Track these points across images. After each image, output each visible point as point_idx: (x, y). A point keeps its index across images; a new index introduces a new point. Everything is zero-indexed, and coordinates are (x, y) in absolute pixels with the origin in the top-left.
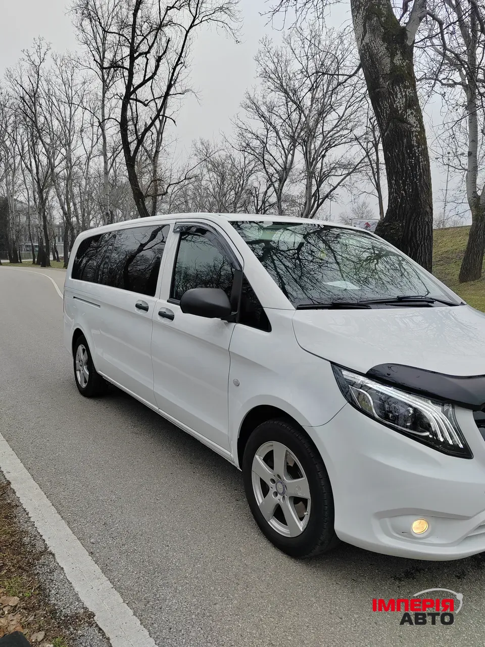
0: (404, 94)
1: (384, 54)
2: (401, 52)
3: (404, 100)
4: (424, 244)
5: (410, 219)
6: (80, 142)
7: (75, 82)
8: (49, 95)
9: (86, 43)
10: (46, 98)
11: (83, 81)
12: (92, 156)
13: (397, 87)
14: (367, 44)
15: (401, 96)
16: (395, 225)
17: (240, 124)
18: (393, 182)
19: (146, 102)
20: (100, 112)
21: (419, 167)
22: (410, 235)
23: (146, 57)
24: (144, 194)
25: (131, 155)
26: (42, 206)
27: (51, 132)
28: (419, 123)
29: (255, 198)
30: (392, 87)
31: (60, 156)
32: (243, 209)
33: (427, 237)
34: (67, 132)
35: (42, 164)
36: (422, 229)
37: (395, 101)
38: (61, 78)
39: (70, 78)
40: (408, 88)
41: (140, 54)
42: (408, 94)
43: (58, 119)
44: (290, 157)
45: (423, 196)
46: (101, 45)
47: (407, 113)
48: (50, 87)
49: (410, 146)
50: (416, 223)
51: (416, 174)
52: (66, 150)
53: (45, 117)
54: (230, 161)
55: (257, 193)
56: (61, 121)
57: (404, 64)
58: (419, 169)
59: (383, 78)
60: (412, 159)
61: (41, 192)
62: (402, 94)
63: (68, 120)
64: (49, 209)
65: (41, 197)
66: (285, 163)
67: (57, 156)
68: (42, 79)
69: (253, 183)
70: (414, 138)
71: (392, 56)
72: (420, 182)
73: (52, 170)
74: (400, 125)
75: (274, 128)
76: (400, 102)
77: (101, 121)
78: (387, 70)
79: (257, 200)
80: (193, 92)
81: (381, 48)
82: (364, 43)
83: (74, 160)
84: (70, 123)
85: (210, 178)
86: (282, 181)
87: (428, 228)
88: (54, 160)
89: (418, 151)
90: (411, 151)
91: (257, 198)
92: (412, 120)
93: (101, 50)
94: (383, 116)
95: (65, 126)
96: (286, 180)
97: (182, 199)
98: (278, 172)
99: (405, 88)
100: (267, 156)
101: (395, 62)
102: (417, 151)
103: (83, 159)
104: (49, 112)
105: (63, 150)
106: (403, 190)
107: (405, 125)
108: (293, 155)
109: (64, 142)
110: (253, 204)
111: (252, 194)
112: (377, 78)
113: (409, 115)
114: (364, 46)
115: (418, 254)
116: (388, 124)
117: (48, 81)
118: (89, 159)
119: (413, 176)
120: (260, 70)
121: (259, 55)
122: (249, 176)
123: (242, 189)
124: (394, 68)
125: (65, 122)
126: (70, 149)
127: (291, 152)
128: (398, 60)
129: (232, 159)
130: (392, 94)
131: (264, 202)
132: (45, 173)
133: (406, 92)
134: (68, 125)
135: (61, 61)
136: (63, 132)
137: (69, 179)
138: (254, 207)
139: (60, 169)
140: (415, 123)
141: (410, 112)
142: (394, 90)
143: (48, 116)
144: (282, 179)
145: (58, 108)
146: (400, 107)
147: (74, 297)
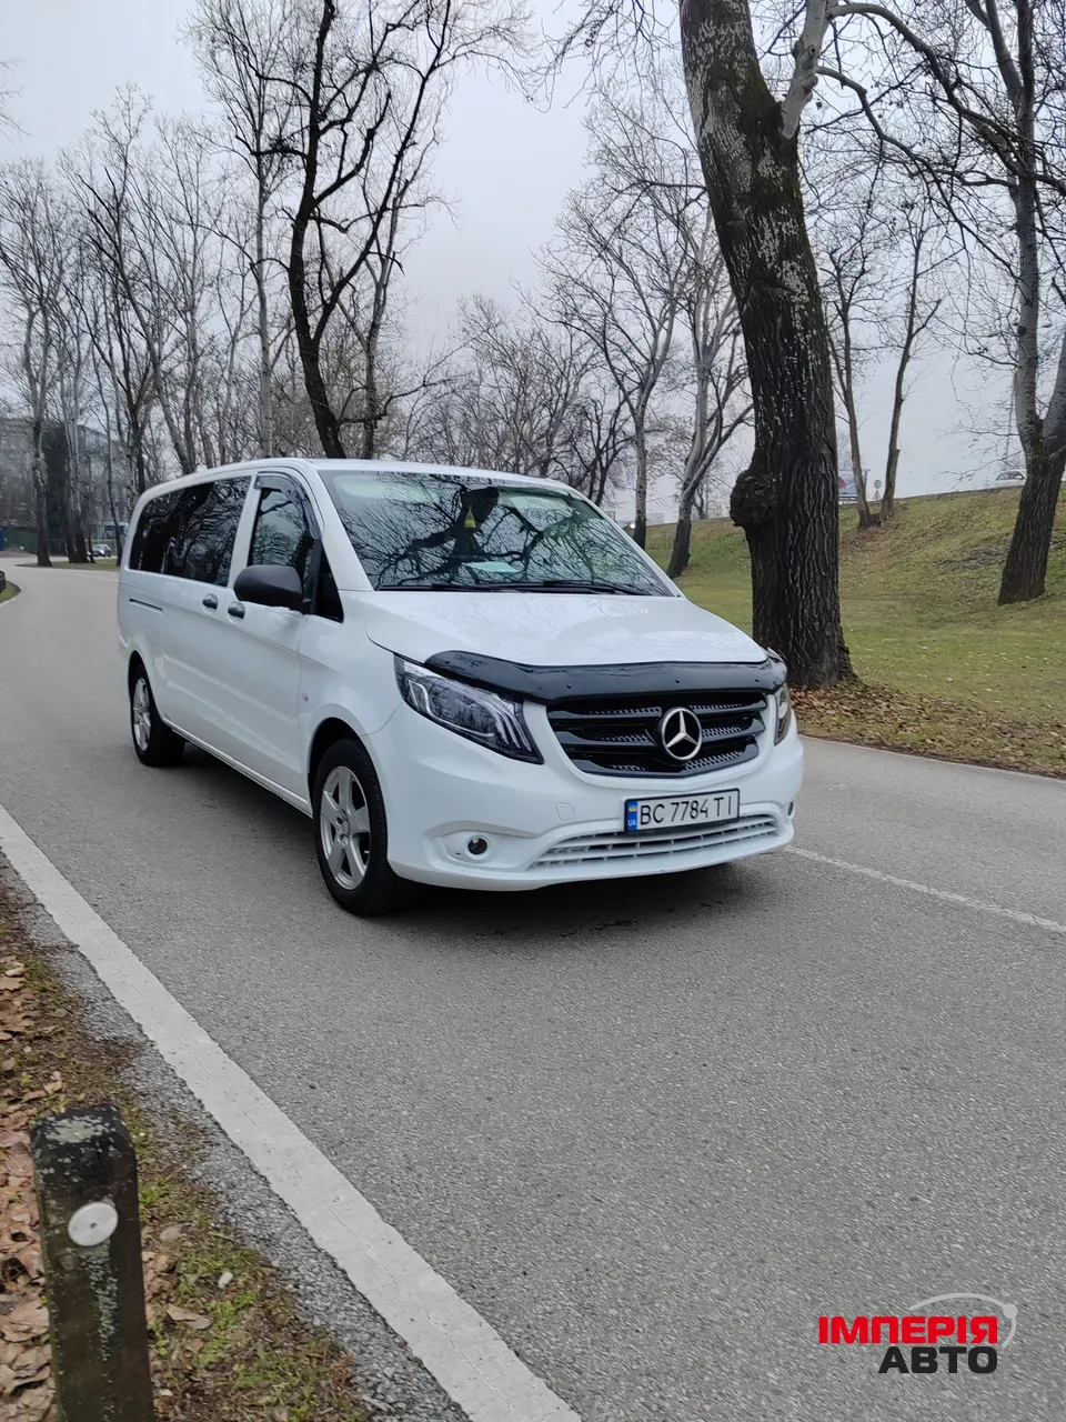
0: (776, 231)
1: (741, 155)
2: (772, 152)
3: (777, 242)
4: (819, 516)
5: (791, 469)
6: (215, 305)
7: (204, 178)
8: (150, 207)
9: (224, 96)
10: (143, 211)
11: (223, 174)
12: (240, 335)
13: (764, 219)
14: (710, 135)
15: (770, 235)
16: (763, 481)
17: (555, 266)
18: (760, 398)
19: (344, 225)
20: (254, 242)
21: (807, 370)
22: (791, 499)
23: (342, 130)
24: (337, 418)
25: (312, 337)
26: (136, 443)
27: (154, 284)
28: (807, 286)
29: (595, 425)
30: (755, 217)
31: (174, 335)
32: (568, 447)
33: (824, 503)
34: (188, 283)
35: (137, 351)
36: (813, 489)
37: (759, 245)
38: (175, 169)
39: (194, 168)
40: (786, 219)
41: (332, 124)
42: (785, 232)
43: (168, 256)
44: (663, 335)
45: (815, 426)
46: (255, 100)
47: (782, 268)
48: (151, 189)
49: (789, 331)
50: (803, 477)
51: (801, 384)
52: (186, 321)
53: (141, 252)
54: (539, 345)
55: (599, 412)
56: (177, 260)
57: (778, 174)
58: (807, 374)
59: (739, 201)
60: (793, 356)
61: (133, 410)
62: (773, 232)
63: (190, 258)
64: (154, 449)
65: (134, 424)
66: (654, 348)
67: (169, 334)
68: (135, 171)
69: (587, 392)
70: (797, 316)
71: (755, 159)
72: (809, 398)
73: (156, 365)
74: (769, 290)
75: (629, 272)
76: (769, 248)
77: (255, 262)
78: (746, 185)
79: (599, 428)
80: (442, 202)
81: (735, 144)
82: (704, 134)
83: (201, 342)
84: (194, 265)
85: (497, 381)
86: (645, 386)
87: (827, 486)
88: (162, 344)
89: (806, 340)
90: (791, 339)
91: (598, 423)
92: (793, 281)
93: (255, 111)
94: (740, 273)
95: (184, 271)
96: (653, 384)
97: (439, 427)
98: (637, 368)
99: (780, 220)
100: (613, 333)
101: (759, 170)
102: (802, 340)
103: (223, 342)
104: (150, 240)
105: (180, 323)
106: (777, 415)
107: (778, 291)
108: (669, 332)
109: (181, 305)
110: (590, 437)
111: (586, 414)
112: (728, 201)
113: (787, 272)
114: (705, 140)
115: (807, 537)
116: (747, 290)
117: (148, 176)
118: (234, 340)
119: (795, 387)
120: (596, 147)
121: (593, 117)
122: (580, 375)
123: (566, 405)
124: (758, 181)
125: (183, 264)
126: (193, 319)
127: (666, 324)
128: (766, 167)
129: (544, 339)
130: (754, 232)
131: (612, 432)
132: (143, 371)
133: (780, 228)
134: (189, 269)
135: (175, 133)
136: (180, 285)
137: (192, 382)
138: (590, 444)
139: (175, 363)
140: (798, 286)
141: (789, 265)
142: (757, 226)
143: (148, 250)
144: (646, 382)
145: (168, 232)
146: (770, 257)
147: (132, 600)
